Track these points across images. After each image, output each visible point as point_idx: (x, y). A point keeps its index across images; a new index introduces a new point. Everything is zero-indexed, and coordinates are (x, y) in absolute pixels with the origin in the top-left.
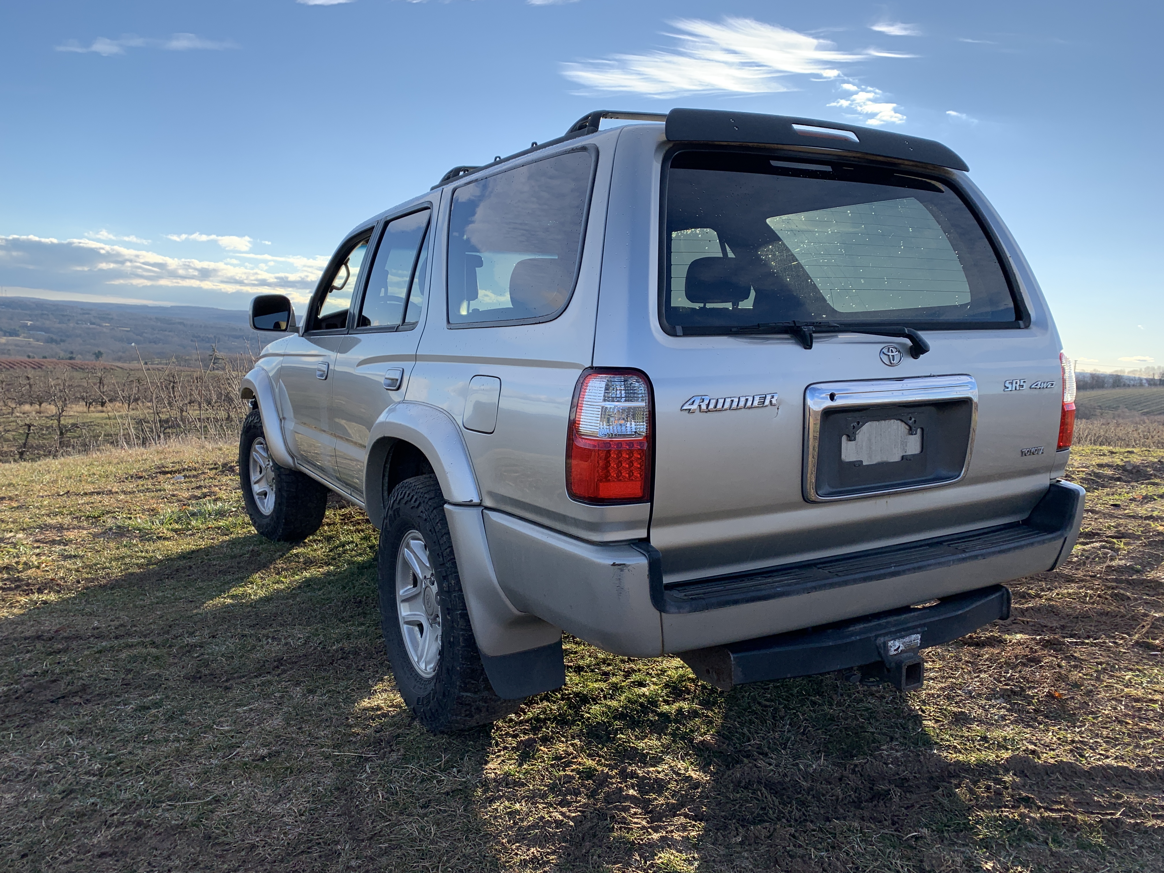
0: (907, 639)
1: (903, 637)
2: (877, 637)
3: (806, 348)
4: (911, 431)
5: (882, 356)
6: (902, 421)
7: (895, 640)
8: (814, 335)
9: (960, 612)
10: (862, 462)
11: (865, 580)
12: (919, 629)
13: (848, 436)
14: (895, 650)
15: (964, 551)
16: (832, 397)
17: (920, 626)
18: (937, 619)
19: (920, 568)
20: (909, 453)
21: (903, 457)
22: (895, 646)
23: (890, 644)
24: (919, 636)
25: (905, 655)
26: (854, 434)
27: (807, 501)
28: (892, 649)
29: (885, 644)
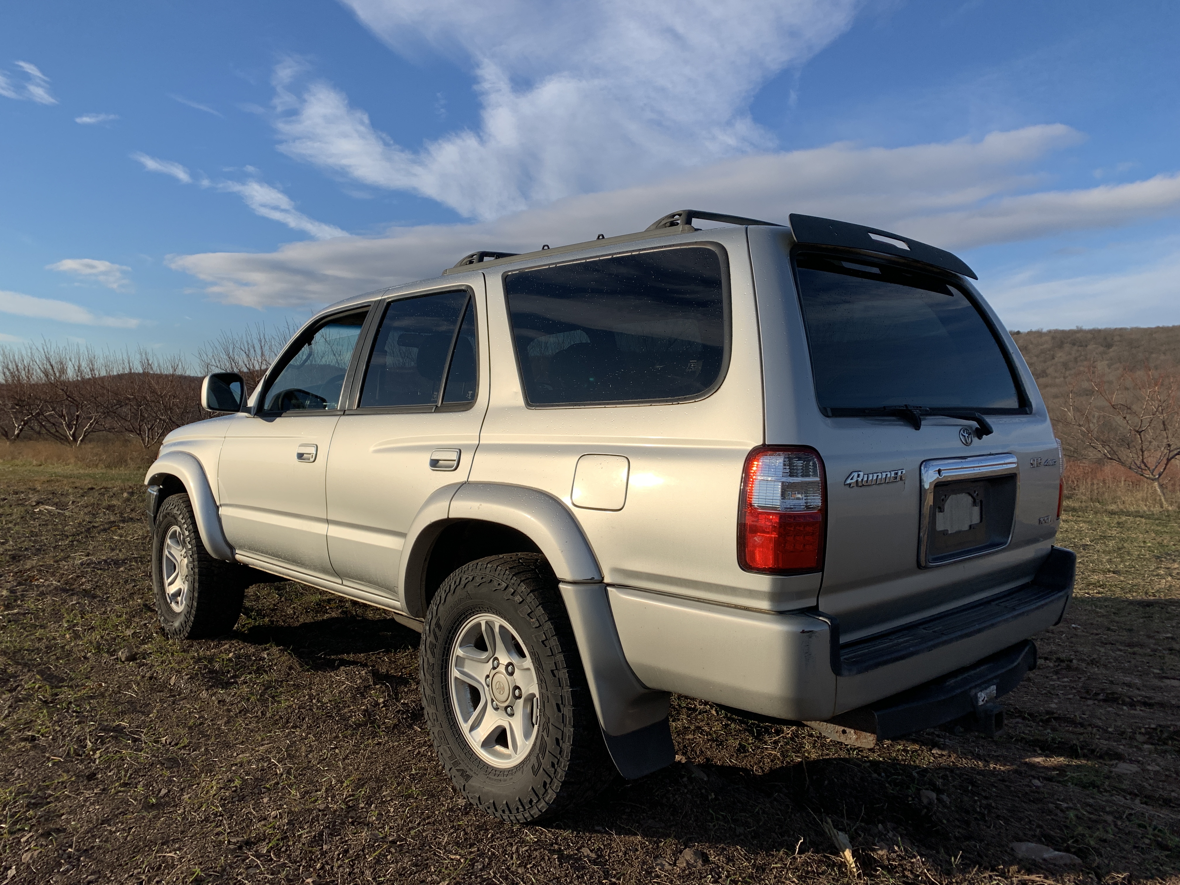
0: (988, 691)
1: (986, 688)
2: (971, 688)
3: (916, 429)
4: (974, 503)
5: (961, 437)
6: (970, 494)
7: (981, 691)
8: (922, 417)
9: (1016, 664)
10: (947, 530)
11: (962, 637)
12: (995, 681)
13: (939, 508)
14: (983, 701)
15: (1014, 609)
16: (939, 471)
17: (995, 677)
18: (1004, 670)
19: (993, 625)
20: (974, 523)
21: (970, 526)
22: (982, 697)
23: (979, 695)
24: (995, 687)
25: (988, 705)
26: (943, 505)
27: (920, 567)
28: (981, 700)
29: (976, 694)
